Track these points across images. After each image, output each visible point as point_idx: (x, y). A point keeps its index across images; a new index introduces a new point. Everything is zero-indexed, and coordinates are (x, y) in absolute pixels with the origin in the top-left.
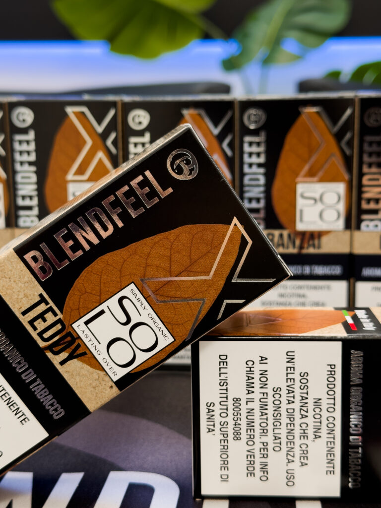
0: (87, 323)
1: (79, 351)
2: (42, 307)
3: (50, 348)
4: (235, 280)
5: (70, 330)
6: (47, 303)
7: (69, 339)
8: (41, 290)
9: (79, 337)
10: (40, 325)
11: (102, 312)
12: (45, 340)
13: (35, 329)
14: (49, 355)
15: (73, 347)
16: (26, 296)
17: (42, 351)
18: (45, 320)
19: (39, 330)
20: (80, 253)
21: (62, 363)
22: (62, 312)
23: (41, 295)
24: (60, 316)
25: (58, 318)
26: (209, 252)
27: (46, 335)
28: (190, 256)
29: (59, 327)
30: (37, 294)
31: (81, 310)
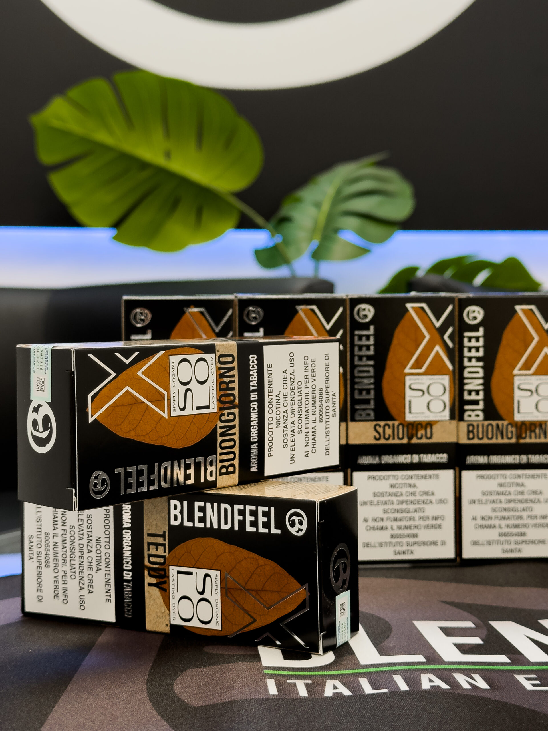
0: (179, 572)
1: (164, 586)
2: (160, 540)
3: (150, 569)
4: (282, 625)
5: (166, 568)
6: (165, 540)
7: (162, 573)
8: (167, 529)
9: (168, 577)
10: (153, 551)
11: (191, 573)
12: (149, 561)
13: (149, 550)
14: (146, 573)
15: (162, 580)
16: (157, 525)
17: (144, 567)
18: (157, 549)
19: (150, 553)
20: (202, 525)
21: (150, 584)
22: (169, 552)
23: (164, 532)
24: (167, 554)
25: (165, 554)
27: (153, 559)
29: (162, 560)
30: (163, 529)
31: (180, 561)
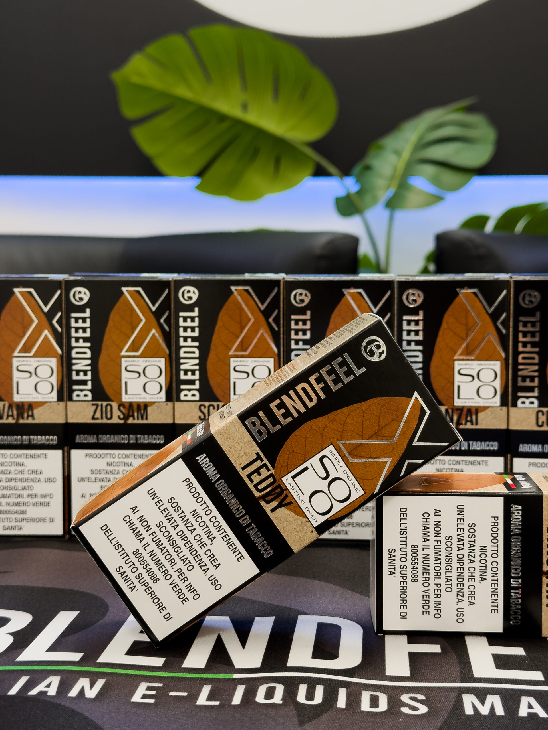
0: (293, 477)
1: (287, 501)
2: (258, 464)
3: (263, 498)
4: (415, 443)
5: (280, 483)
6: (262, 460)
7: (279, 490)
8: (258, 450)
9: (287, 489)
10: (256, 479)
11: (306, 468)
12: (259, 491)
13: (252, 481)
14: (262, 503)
15: (282, 497)
16: (245, 454)
17: (256, 500)
18: (260, 474)
19: (255, 483)
20: (290, 419)
21: (273, 510)
22: (274, 468)
23: (257, 454)
24: (272, 471)
25: (270, 472)
26: (394, 420)
27: (260, 487)
28: (379, 422)
29: (271, 480)
30: (254, 453)
31: (289, 467)
